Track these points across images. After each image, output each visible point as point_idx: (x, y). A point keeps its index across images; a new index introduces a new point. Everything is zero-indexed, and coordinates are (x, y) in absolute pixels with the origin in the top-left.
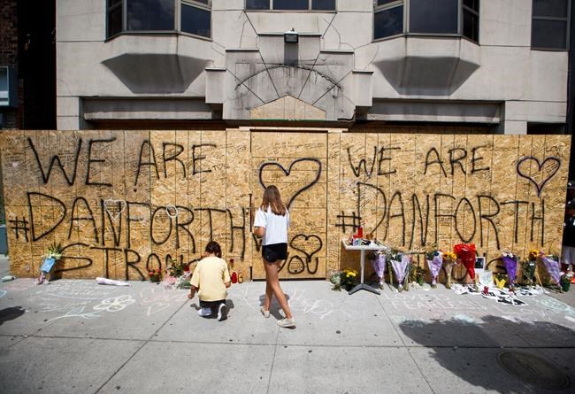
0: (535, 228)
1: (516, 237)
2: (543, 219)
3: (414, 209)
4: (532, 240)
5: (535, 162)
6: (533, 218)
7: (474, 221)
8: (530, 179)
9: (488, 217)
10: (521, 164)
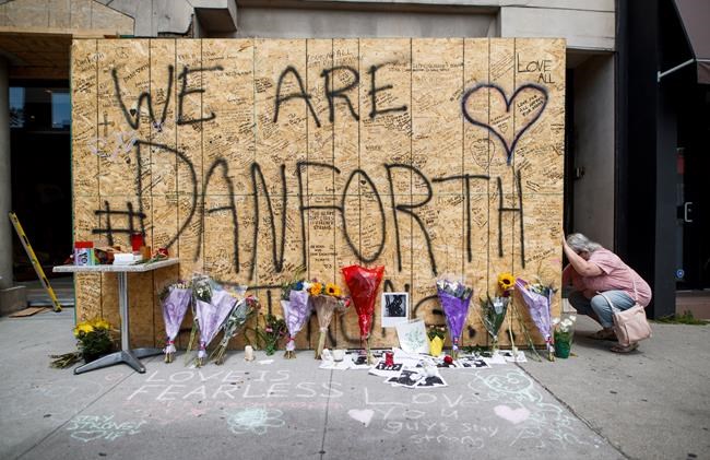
0: (507, 231)
1: (469, 249)
2: (520, 211)
3: (255, 194)
4: (501, 255)
5: (498, 93)
6: (501, 210)
7: (381, 217)
8: (490, 128)
9: (409, 210)
10: (470, 97)
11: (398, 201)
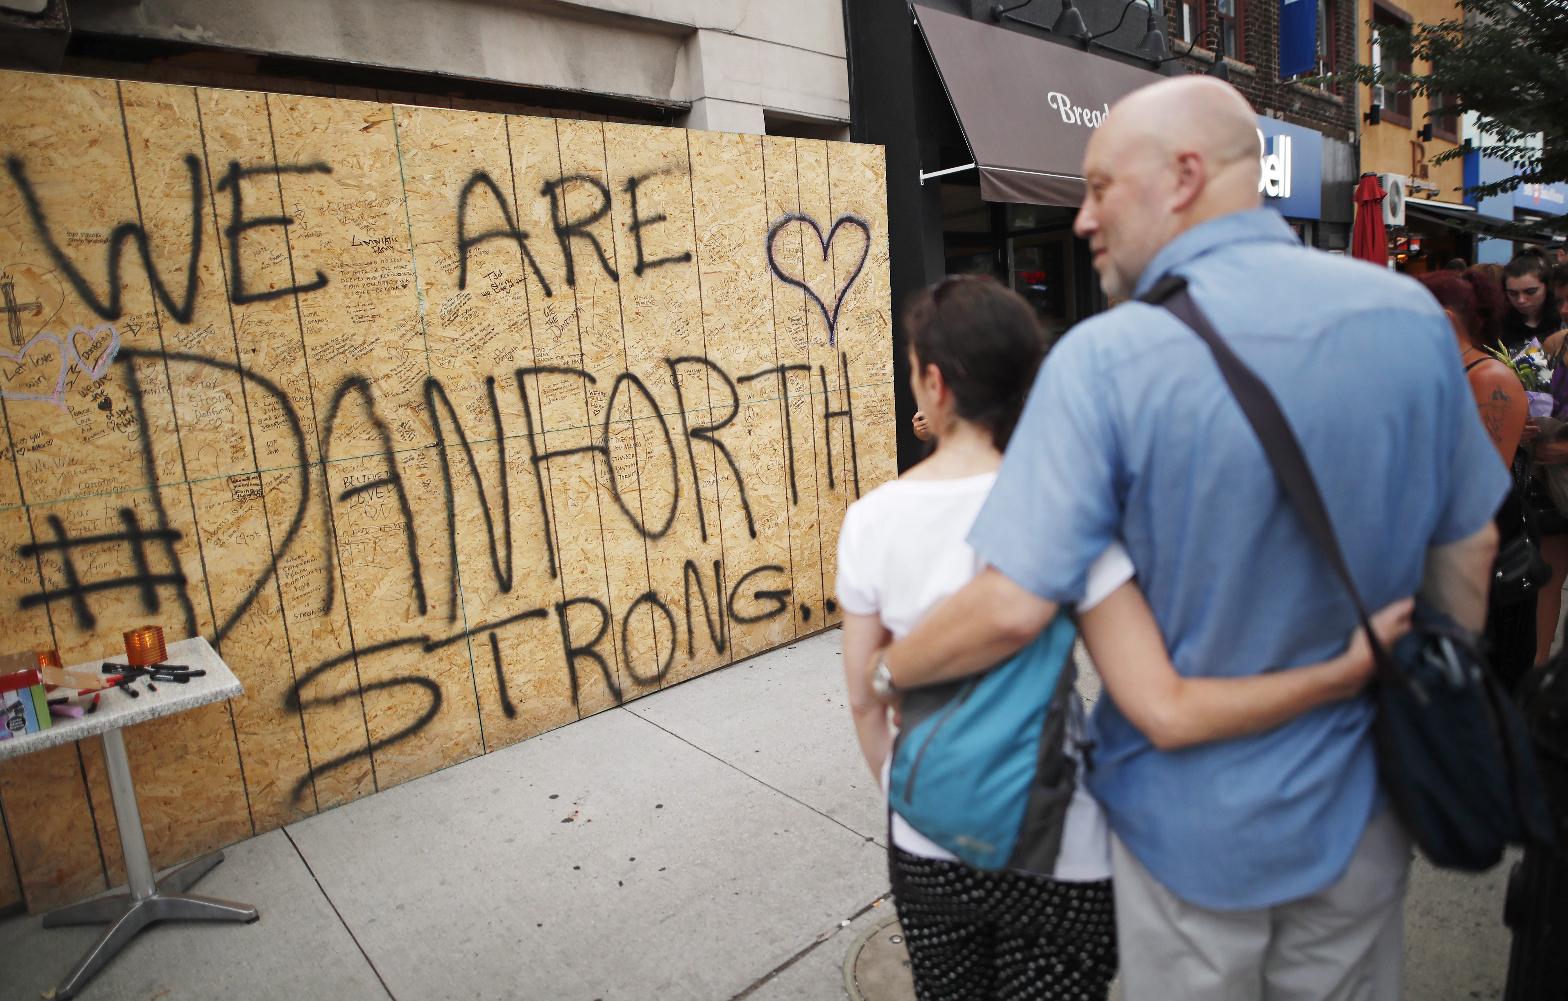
0: (836, 447)
1: (793, 486)
2: (850, 415)
5: (811, 230)
6: (828, 416)
7: (668, 454)
8: (806, 289)
9: (709, 434)
10: (777, 238)
11: (693, 421)
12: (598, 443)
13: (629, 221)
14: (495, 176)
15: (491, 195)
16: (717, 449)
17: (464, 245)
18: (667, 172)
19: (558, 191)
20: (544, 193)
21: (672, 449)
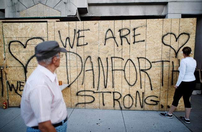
1: (162, 83)
3: (99, 66)
4: (172, 84)
5: (174, 36)
6: (173, 71)
7: (136, 73)
8: (170, 46)
9: (145, 71)
10: (164, 37)
11: (141, 68)
12: (123, 69)
13: (133, 35)
14: (111, 29)
15: (111, 32)
16: (146, 73)
17: (106, 39)
18: (142, 27)
19: (121, 31)
20: (119, 31)
21: (136, 72)
